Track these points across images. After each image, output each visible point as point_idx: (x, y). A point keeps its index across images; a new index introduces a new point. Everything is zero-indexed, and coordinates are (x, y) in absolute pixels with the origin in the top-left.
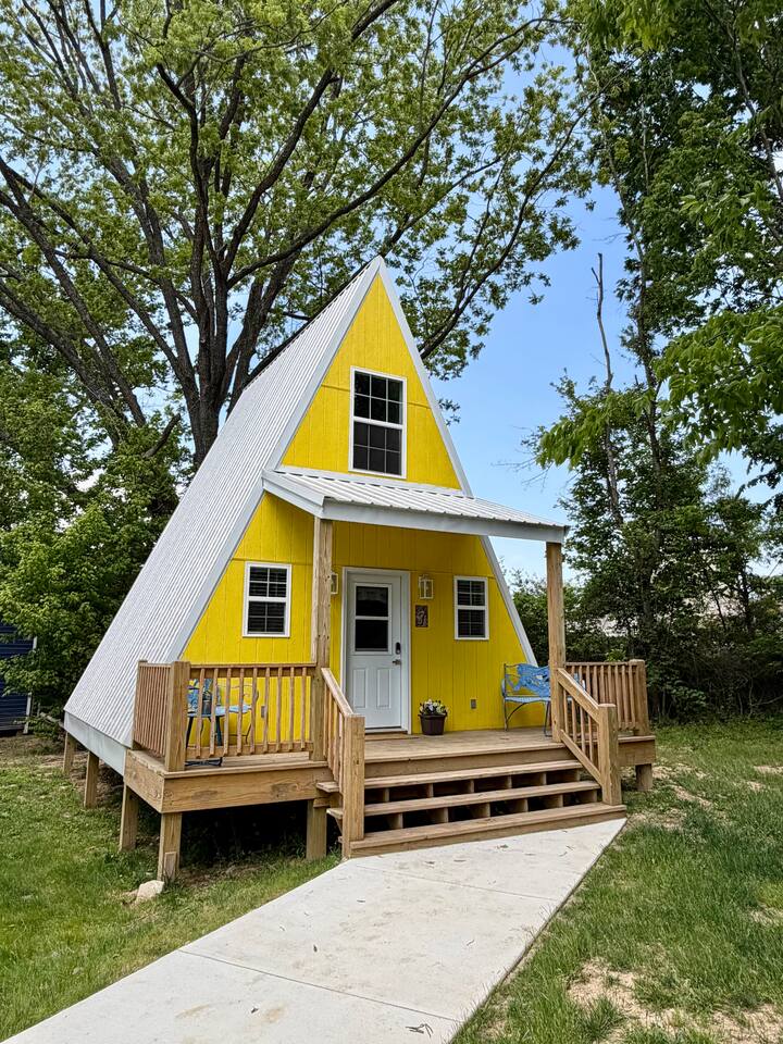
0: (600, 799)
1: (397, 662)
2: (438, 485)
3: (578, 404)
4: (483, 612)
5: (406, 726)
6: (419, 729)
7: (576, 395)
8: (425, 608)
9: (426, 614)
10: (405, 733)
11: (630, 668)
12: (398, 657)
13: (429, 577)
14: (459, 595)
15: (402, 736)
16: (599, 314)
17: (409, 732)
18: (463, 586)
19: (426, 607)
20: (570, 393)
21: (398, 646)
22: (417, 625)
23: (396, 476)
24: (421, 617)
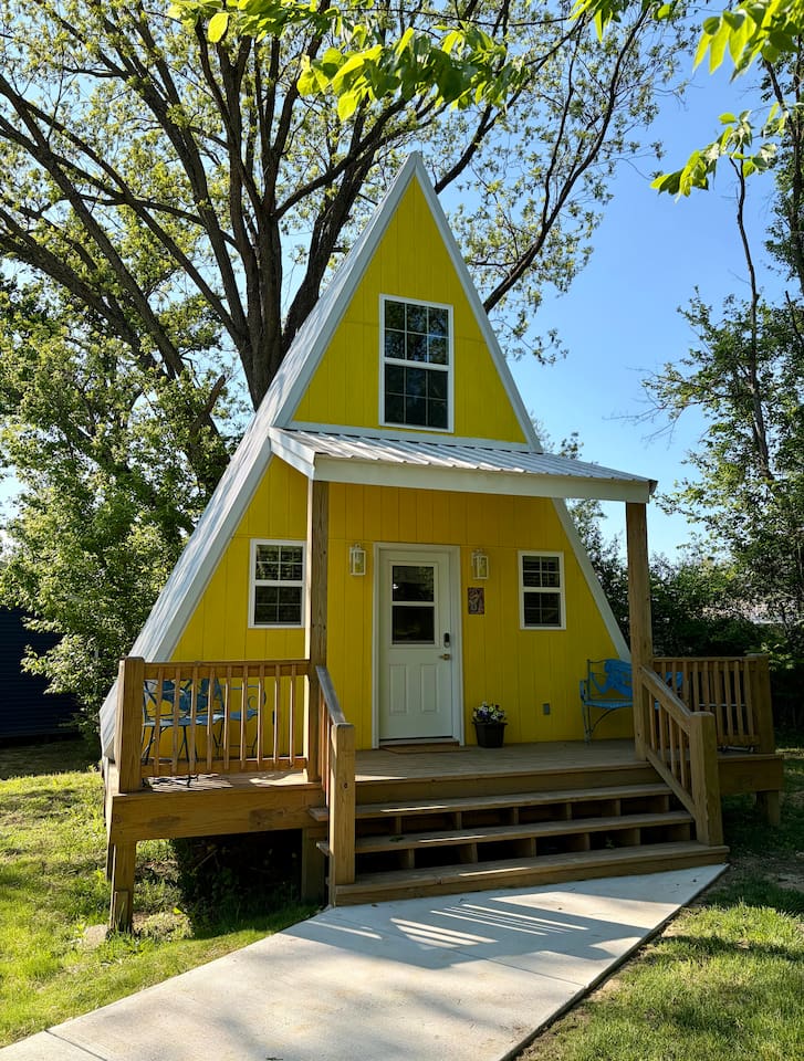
0: (693, 837)
1: (447, 657)
2: (496, 438)
3: (715, 335)
4: (557, 595)
5: (458, 736)
6: (473, 740)
7: (712, 322)
8: (480, 591)
9: (482, 598)
10: (457, 744)
11: (747, 665)
12: (447, 651)
13: (484, 553)
14: (524, 574)
15: (454, 748)
16: (740, 217)
17: (462, 744)
18: (530, 564)
19: (482, 589)
20: (704, 321)
21: (447, 638)
22: (470, 612)
23: (443, 430)
24: (475, 600)
